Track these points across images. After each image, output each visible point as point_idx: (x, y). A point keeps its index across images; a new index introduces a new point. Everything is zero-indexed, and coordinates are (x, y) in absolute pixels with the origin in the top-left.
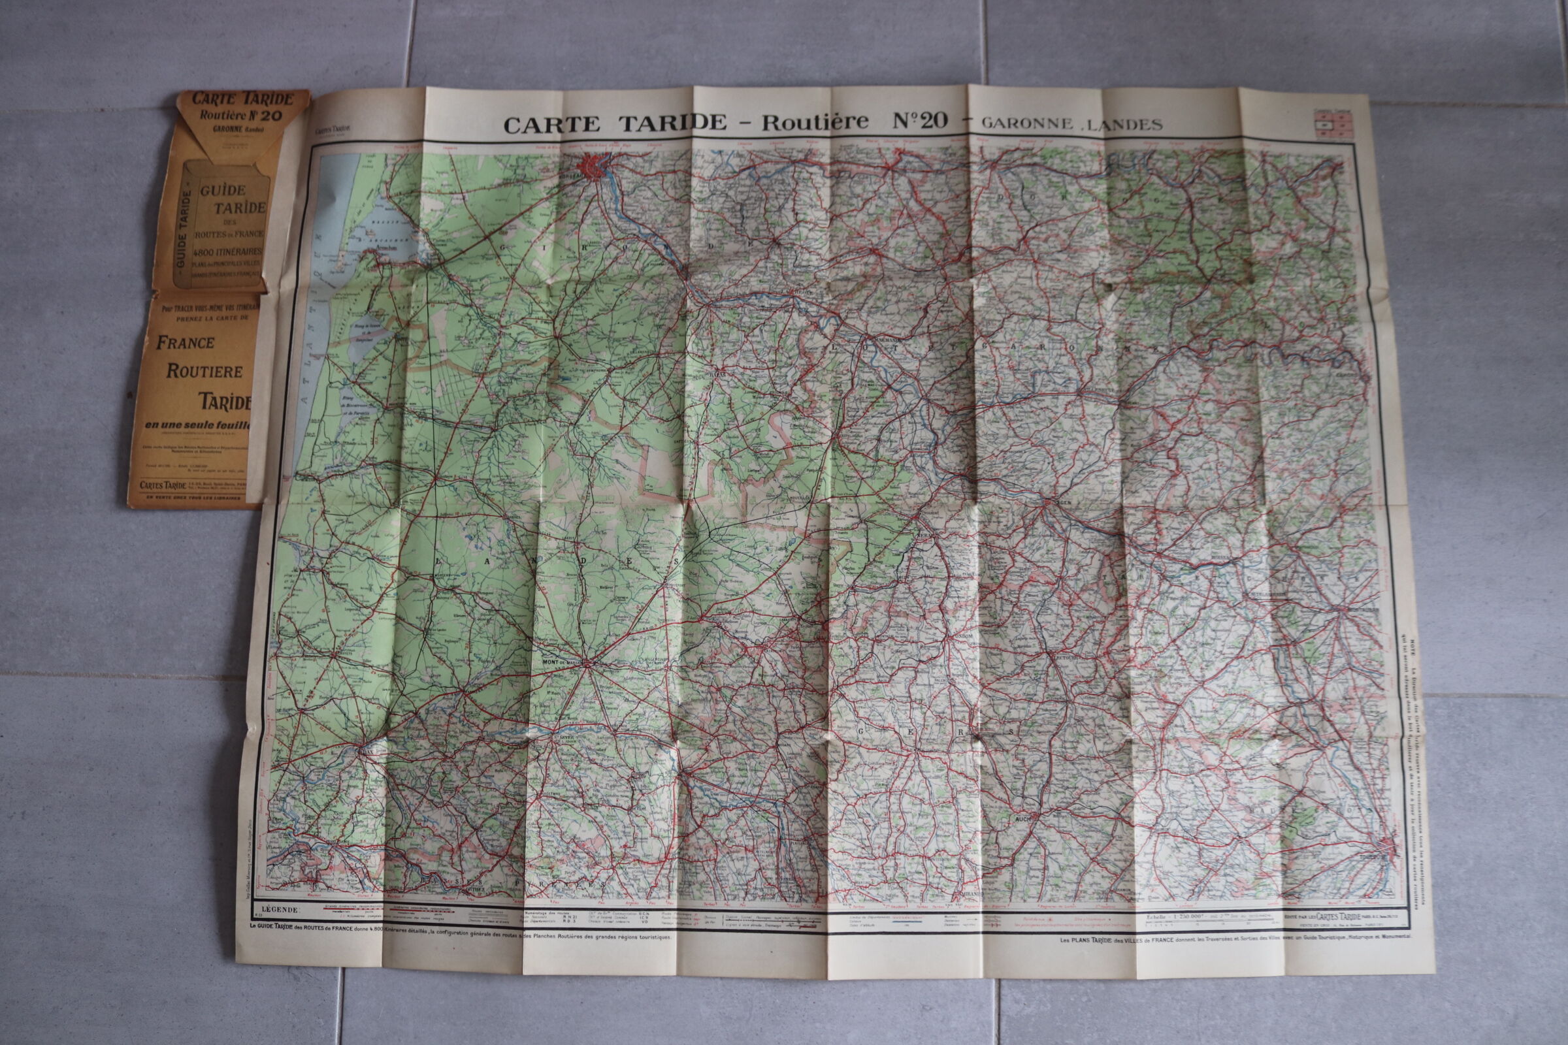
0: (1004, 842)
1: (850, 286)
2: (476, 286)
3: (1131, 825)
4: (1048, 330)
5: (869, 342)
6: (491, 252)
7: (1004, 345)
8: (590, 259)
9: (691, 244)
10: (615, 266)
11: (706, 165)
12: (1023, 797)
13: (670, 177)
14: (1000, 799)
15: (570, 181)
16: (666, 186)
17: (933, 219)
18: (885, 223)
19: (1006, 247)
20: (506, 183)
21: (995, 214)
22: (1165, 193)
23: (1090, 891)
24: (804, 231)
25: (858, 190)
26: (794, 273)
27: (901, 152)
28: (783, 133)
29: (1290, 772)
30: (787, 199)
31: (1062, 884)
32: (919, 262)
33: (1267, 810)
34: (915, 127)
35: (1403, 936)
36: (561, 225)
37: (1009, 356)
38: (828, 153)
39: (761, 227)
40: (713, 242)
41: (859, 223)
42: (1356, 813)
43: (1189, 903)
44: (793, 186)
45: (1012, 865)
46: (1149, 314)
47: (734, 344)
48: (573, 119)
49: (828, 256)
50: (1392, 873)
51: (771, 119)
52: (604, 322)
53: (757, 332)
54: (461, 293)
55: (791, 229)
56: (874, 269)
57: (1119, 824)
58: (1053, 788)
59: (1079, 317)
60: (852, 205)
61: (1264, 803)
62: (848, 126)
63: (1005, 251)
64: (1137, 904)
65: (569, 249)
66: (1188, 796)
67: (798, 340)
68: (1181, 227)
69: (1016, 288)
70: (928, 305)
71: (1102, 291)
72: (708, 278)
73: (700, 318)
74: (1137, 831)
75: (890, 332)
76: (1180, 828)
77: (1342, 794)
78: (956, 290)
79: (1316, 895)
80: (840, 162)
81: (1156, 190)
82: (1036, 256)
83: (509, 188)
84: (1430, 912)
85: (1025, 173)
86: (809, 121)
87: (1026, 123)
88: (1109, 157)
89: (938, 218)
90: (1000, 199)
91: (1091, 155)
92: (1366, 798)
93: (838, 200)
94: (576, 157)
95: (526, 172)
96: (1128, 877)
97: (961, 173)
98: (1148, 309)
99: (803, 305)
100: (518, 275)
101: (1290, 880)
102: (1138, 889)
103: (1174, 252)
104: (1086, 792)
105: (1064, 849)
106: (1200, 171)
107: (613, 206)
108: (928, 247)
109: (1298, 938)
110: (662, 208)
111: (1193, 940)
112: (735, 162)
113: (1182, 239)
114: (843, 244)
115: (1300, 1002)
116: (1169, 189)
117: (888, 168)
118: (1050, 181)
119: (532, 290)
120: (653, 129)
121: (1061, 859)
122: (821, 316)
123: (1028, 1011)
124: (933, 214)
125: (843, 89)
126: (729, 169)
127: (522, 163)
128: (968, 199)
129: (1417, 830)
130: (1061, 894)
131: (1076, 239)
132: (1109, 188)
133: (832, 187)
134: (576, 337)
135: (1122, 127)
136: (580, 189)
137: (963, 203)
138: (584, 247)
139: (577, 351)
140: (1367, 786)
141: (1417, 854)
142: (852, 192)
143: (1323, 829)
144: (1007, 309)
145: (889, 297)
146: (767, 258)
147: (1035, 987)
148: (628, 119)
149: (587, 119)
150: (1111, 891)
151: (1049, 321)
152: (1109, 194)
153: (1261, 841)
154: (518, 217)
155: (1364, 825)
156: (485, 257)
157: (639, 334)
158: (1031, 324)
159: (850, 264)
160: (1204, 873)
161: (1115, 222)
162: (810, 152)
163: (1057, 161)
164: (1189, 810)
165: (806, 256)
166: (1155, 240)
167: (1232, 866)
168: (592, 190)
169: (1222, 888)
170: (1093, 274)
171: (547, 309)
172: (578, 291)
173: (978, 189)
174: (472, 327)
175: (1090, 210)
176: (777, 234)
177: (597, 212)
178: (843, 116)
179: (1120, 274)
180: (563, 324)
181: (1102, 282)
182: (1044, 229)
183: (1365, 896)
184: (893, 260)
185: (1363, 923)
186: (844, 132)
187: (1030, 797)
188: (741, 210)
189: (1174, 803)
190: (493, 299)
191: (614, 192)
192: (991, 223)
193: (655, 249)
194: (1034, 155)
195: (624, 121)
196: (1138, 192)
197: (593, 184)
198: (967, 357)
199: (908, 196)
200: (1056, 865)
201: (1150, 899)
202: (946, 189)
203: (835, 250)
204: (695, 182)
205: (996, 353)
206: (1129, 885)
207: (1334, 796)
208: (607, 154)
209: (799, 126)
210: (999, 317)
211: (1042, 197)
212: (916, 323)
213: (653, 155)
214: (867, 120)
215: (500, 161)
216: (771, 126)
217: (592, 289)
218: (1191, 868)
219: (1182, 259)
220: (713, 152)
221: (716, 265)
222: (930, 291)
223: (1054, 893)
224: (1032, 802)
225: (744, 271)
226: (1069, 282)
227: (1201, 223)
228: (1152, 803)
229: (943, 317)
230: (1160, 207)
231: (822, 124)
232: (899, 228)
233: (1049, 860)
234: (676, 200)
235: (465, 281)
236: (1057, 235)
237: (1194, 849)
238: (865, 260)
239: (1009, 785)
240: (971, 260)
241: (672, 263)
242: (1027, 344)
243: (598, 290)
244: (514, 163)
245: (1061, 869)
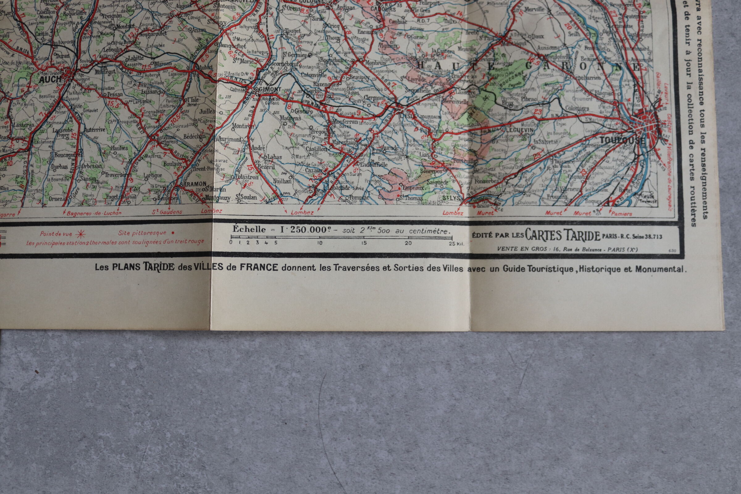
0: (19, 116)
3: (213, 80)
12: (53, 45)
14: (19, 51)
23: (145, 188)
29: (485, 7)
31: (103, 178)
33: (446, 64)
35: (673, 269)
42: (594, 70)
43: (307, 208)
45: (28, 149)
50: (653, 166)
57: (194, 79)
58: (96, 28)
61: (442, 53)
64: (216, 206)
66: (314, 38)
74: (222, 89)
76: (296, 88)
77: (570, 41)
79: (525, 199)
84: (718, 230)
92: (612, 47)
96: (203, 163)
101: (482, 176)
102: (218, 181)
104: (147, 32)
105: (109, 122)
109: (494, 270)
111: (312, 268)
115: (494, 377)
121: (103, 138)
123: (41, 382)
129: (696, 101)
130: (100, 193)
140: (613, 29)
141: (696, 137)
143: (538, 95)
147: (54, 344)
150: (177, 187)
153: (435, 112)
155: (608, 90)
160: (335, 160)
164: (313, 61)
167: (383, 150)
169: (365, 185)
183: (607, 202)
185: (604, 246)
187: (62, 44)
189: (288, 48)
200: (95, 148)
201: (240, 198)
206: (204, 176)
207: (558, 43)
218: (312, 152)
223: (89, 192)
224: (64, 52)
228: (250, 46)
233: (84, 140)
237: (319, 123)
239: (32, 28)
245: (102, 153)
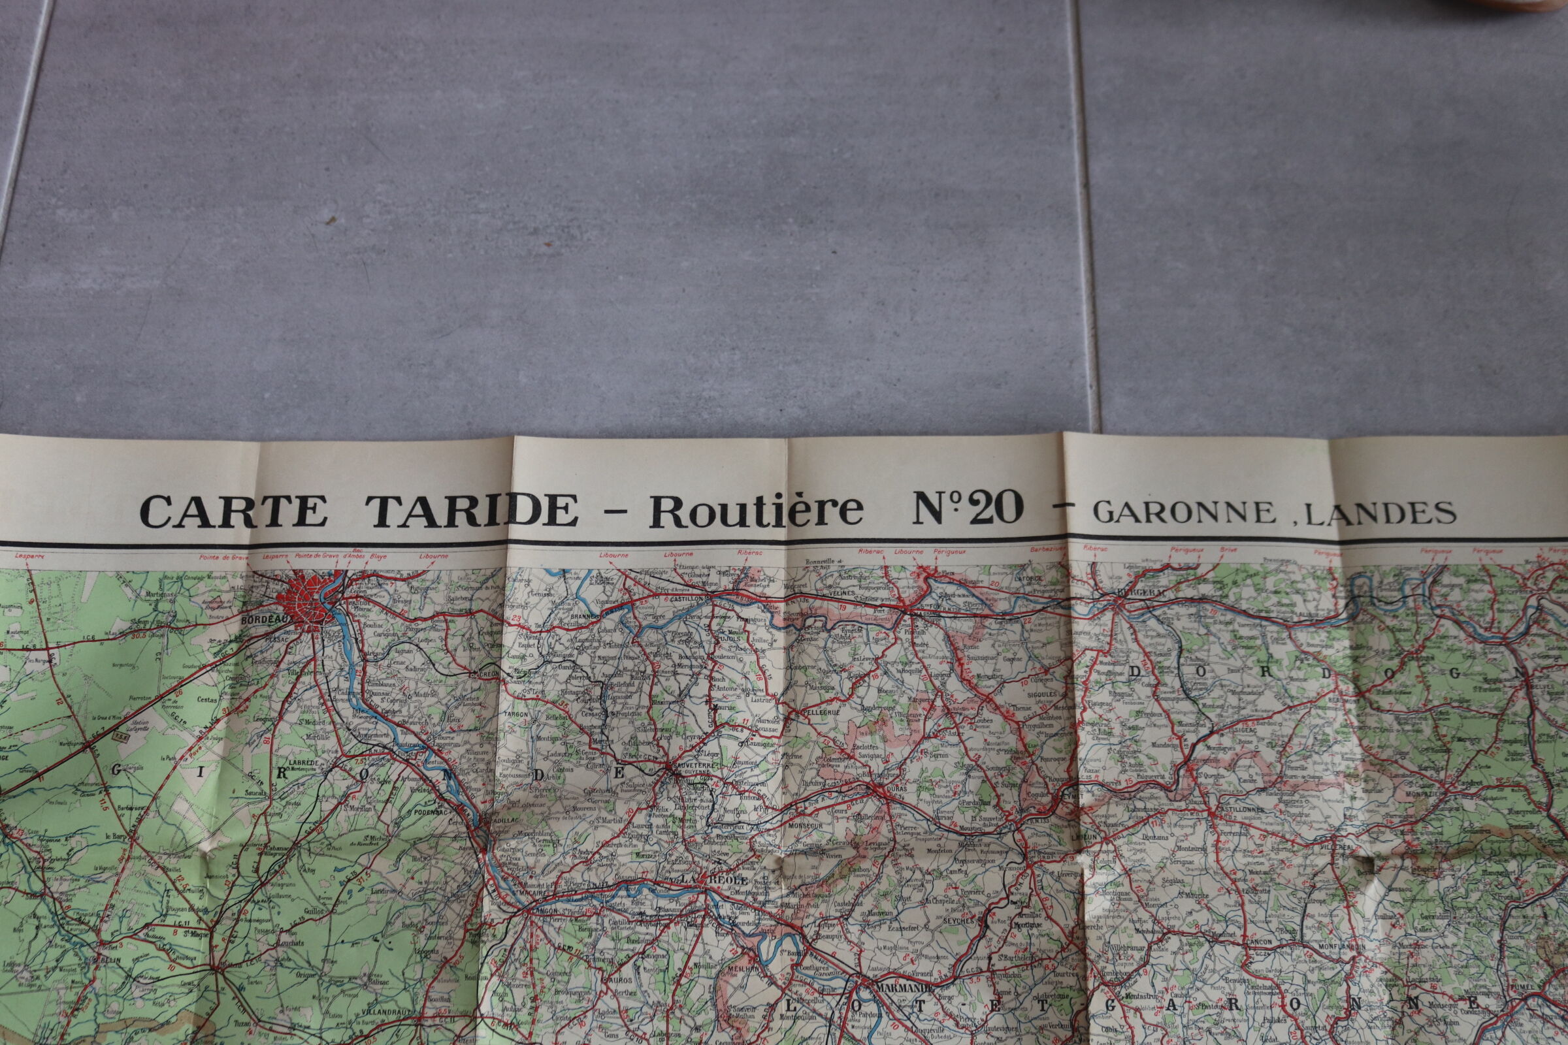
1: (826, 867)
2: (58, 850)
4: (1244, 966)
5: (865, 994)
6: (92, 779)
7: (1152, 1002)
8: (292, 798)
9: (499, 770)
10: (342, 814)
11: (534, 600)
13: (461, 623)
15: (262, 630)
16: (452, 643)
17: (997, 719)
18: (897, 728)
19: (1153, 783)
20: (137, 629)
21: (1123, 710)
22: (1472, 656)
24: (730, 747)
25: (842, 656)
26: (707, 839)
27: (929, 575)
28: (692, 533)
30: (695, 676)
32: (970, 814)
34: (957, 521)
36: (239, 721)
37: (1162, 1027)
38: (782, 575)
39: (641, 737)
40: (544, 766)
41: (843, 727)
44: (709, 648)
46: (1454, 922)
47: (580, 996)
48: (276, 500)
49: (779, 801)
51: (667, 505)
52: (314, 936)
53: (627, 970)
54: (26, 866)
55: (703, 742)
56: (875, 829)
59: (1309, 934)
60: (828, 689)
62: (821, 521)
63: (1149, 792)
65: (251, 776)
67: (715, 990)
68: (1508, 732)
69: (1173, 871)
70: (989, 910)
71: (1353, 873)
72: (530, 848)
73: (509, 941)
75: (909, 969)
78: (1047, 880)
80: (805, 596)
81: (1451, 650)
82: (1213, 803)
83: (140, 642)
85: (1182, 617)
86: (743, 508)
87: (1181, 512)
88: (1351, 580)
89: (1007, 717)
90: (1135, 674)
91: (1315, 577)
93: (800, 677)
94: (276, 579)
95: (177, 607)
97: (1052, 619)
98: (1450, 910)
99: (726, 910)
100: (140, 831)
103: (1500, 786)
106: (1540, 608)
107: (345, 685)
108: (986, 780)
110: (442, 691)
112: (593, 594)
113: (1514, 756)
114: (810, 774)
116: (1478, 647)
117: (904, 609)
118: (1236, 637)
119: (171, 863)
120: (432, 523)
122: (763, 934)
124: (997, 708)
125: (811, 440)
126: (581, 608)
127: (171, 588)
128: (1069, 676)
131: (1296, 761)
132: (1355, 647)
133: (788, 649)
134: (253, 970)
135: (1374, 518)
136: (280, 646)
137: (1058, 686)
138: (282, 772)
139: (254, 1004)
142: (829, 661)
144: (1156, 921)
145: (906, 892)
146: (653, 806)
148: (384, 501)
149: (304, 500)
151: (1245, 946)
152: (1355, 659)
154: (152, 703)
156: (80, 789)
157: (382, 970)
158: (1208, 955)
159: (824, 816)
161: (1372, 722)
162: (745, 575)
163: (1248, 592)
165: (734, 801)
166: (1457, 761)
168: (304, 650)
170: (1333, 838)
171: (198, 904)
172: (263, 870)
173: (1090, 655)
174: (41, 942)
175: (1320, 696)
176: (674, 753)
177: (311, 698)
178: (811, 498)
179: (1389, 835)
180: (230, 939)
181: (1353, 855)
182: (1226, 741)
184: (915, 808)
186: (813, 531)
188: (602, 698)
190: (91, 880)
191: (348, 654)
192: (1117, 730)
193: (425, 779)
194: (1201, 579)
195: (376, 503)
196: (1415, 655)
197: (307, 637)
198: (1074, 1029)
199: (945, 668)
202: (1022, 653)
203: (793, 788)
204: (510, 636)
205: (1135, 1021)
208: (337, 573)
209: (724, 521)
210: (1139, 941)
211: (1221, 670)
212: (963, 949)
213: (430, 576)
214: (860, 507)
215: (127, 583)
216: (667, 519)
217: (292, 866)
219: (1518, 800)
220: (548, 571)
221: (546, 818)
222: (992, 881)
225: (604, 834)
226: (1283, 855)
227: (1552, 722)
229: (1020, 937)
230: (1463, 687)
231: (769, 516)
232: (926, 737)
234: (471, 673)
235: (35, 841)
236: (1255, 754)
238: (857, 808)
240: (1077, 812)
241: (459, 809)
242: (1200, 997)
243: (303, 869)
244: (155, 589)
